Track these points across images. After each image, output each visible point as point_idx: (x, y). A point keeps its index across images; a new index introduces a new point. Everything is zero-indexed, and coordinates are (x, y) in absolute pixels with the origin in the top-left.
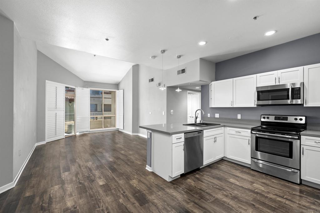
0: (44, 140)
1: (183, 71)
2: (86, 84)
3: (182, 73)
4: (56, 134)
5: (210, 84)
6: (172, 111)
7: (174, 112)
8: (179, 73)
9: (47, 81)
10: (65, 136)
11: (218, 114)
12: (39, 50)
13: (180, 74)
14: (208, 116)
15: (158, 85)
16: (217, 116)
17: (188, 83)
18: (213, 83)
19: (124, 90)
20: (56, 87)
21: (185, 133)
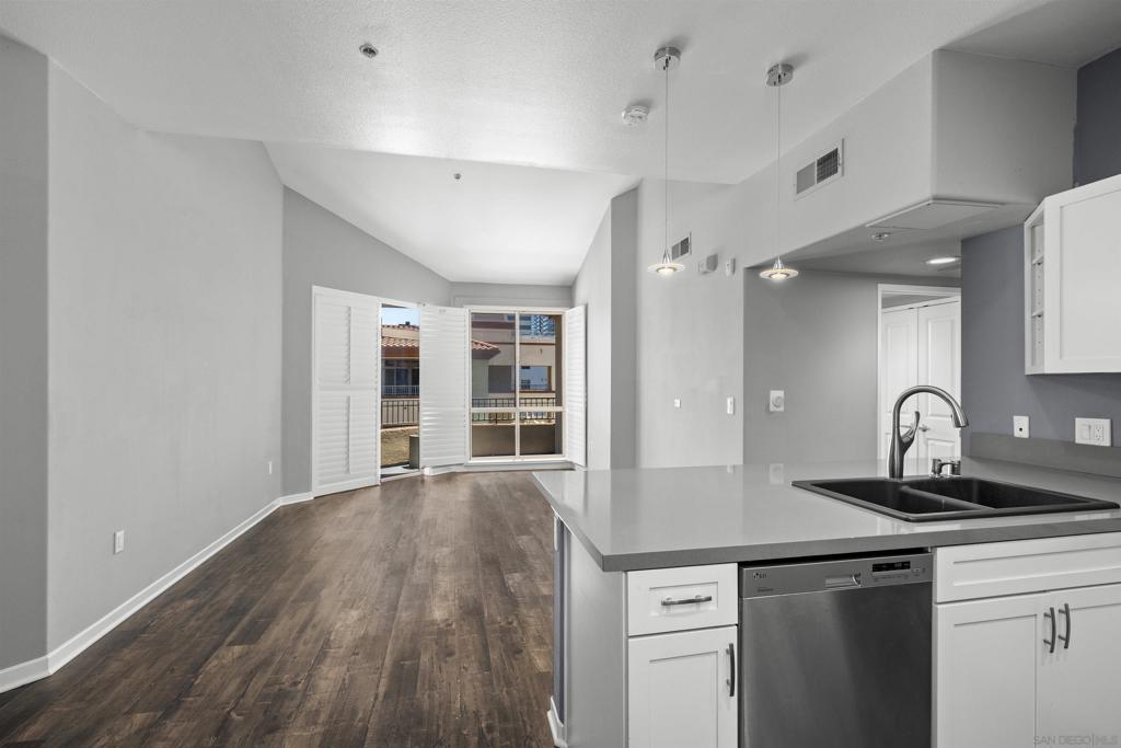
0: (308, 489)
1: (828, 165)
2: (457, 291)
3: (822, 177)
4: (348, 470)
5: (1027, 224)
6: (776, 394)
7: (787, 401)
8: (803, 180)
9: (315, 289)
10: (383, 476)
11: (1106, 423)
12: (292, 187)
13: (812, 184)
14: (1017, 434)
15: (705, 268)
16: (1092, 431)
17: (861, 228)
18: (1051, 203)
19: (590, 306)
20: (350, 309)
21: (742, 565)
